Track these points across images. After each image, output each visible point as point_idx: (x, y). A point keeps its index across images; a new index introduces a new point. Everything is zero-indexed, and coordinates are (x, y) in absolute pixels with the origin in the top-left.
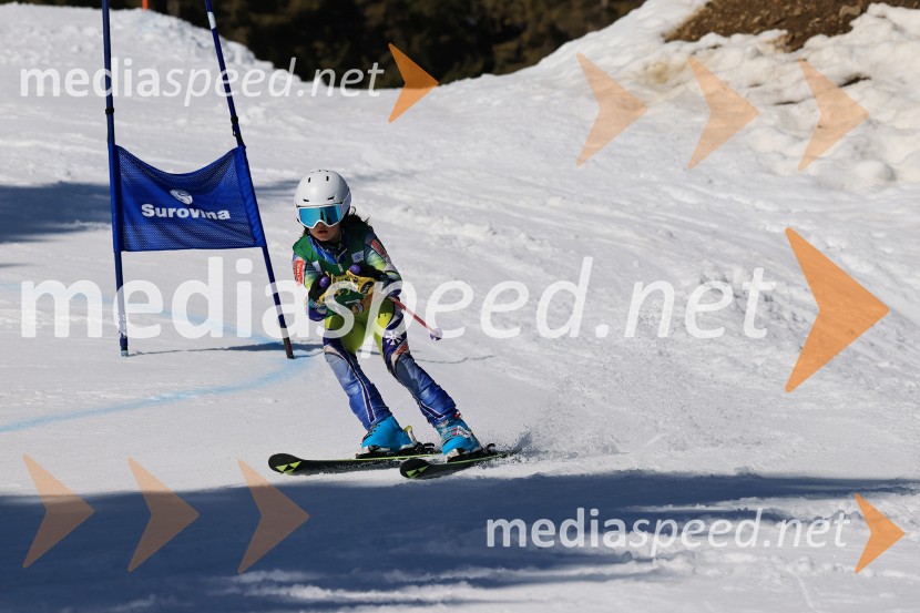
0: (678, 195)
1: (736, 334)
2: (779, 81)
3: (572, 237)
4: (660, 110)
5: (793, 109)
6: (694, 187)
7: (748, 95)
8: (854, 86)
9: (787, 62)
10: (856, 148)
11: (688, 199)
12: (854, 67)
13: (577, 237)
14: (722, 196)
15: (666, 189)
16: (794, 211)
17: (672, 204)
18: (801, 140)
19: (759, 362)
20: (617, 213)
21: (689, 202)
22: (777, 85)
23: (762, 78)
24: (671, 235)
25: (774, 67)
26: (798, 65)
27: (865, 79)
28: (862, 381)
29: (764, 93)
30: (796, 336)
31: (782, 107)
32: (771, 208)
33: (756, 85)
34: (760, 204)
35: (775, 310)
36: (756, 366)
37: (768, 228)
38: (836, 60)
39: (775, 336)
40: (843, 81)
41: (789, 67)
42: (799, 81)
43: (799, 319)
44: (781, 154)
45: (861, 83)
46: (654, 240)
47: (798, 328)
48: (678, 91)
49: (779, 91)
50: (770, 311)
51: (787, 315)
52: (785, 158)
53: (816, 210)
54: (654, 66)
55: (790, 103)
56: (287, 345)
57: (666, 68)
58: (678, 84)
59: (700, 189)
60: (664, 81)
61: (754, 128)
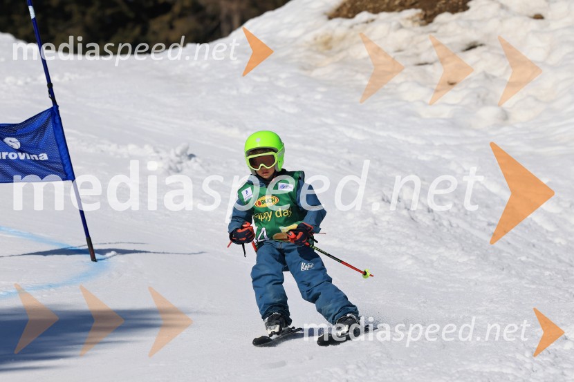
0: (350, 133)
1: (413, 238)
2: (417, 48)
4: (326, 69)
5: (429, 68)
7: (395, 58)
8: (473, 51)
10: (479, 97)
11: (357, 136)
12: (473, 36)
14: (382, 133)
15: (341, 129)
16: (437, 144)
19: (434, 258)
20: (309, 148)
22: (416, 51)
23: (404, 46)
24: (350, 163)
25: (412, 38)
26: (429, 35)
27: (481, 45)
28: (513, 272)
29: (407, 57)
30: (456, 238)
31: (422, 67)
32: (419, 142)
33: (400, 51)
34: (411, 139)
35: (436, 219)
36: (432, 262)
37: (419, 158)
38: (459, 31)
39: (441, 239)
40: (466, 47)
41: (423, 37)
42: (431, 47)
43: (454, 225)
44: (423, 102)
45: (479, 49)
46: (338, 167)
47: (455, 232)
48: (341, 55)
49: (418, 55)
50: (434, 220)
51: (445, 223)
53: (452, 143)
54: (321, 37)
55: (426, 64)
56: (91, 251)
57: (331, 39)
58: (341, 51)
59: (366, 129)
60: (330, 48)
61: (401, 83)
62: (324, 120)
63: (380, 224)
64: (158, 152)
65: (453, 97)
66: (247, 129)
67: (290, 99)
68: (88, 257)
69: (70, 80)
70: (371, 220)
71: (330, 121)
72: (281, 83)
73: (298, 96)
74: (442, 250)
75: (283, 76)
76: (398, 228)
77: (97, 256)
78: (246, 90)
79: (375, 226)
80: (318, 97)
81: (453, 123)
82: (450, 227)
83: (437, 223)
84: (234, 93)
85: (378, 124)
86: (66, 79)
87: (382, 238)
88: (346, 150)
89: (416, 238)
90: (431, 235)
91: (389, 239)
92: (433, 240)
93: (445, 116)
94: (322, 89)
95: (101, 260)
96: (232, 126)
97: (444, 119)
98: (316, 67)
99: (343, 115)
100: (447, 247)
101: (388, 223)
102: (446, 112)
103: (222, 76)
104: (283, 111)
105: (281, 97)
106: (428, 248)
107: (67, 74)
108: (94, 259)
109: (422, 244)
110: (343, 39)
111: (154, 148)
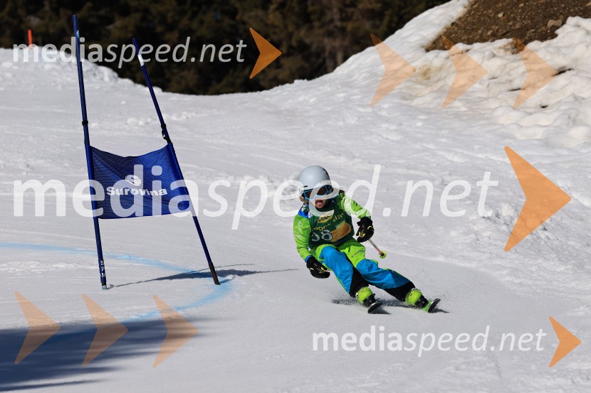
0: (450, 157)
2: (510, 75)
3: (385, 191)
4: (426, 98)
6: (460, 151)
7: (488, 85)
8: (562, 75)
9: (515, 60)
10: (569, 118)
11: (456, 159)
12: (561, 62)
13: (388, 190)
14: (480, 156)
15: (441, 153)
17: (448, 163)
18: (530, 114)
19: (534, 269)
20: (412, 172)
21: (459, 161)
22: (508, 77)
23: (498, 73)
25: (505, 65)
26: (522, 62)
27: (569, 70)
29: (501, 83)
30: (553, 249)
31: (516, 92)
33: (494, 78)
38: (548, 57)
39: (539, 251)
41: (515, 64)
42: (524, 73)
44: (518, 124)
45: (568, 73)
48: (439, 85)
49: (511, 81)
52: (521, 127)
53: (546, 162)
54: (420, 69)
55: (519, 89)
56: (214, 274)
57: (429, 69)
58: (439, 80)
59: (465, 152)
60: (429, 78)
61: (497, 108)
62: (426, 145)
63: (481, 240)
64: (272, 182)
65: (545, 119)
66: (354, 157)
67: (393, 127)
68: (210, 281)
69: (188, 118)
70: (473, 236)
71: (431, 146)
72: (384, 113)
73: (401, 124)
74: (540, 261)
75: (386, 106)
76: (499, 243)
77: (220, 279)
78: (352, 121)
79: (477, 242)
80: (419, 124)
81: (547, 143)
82: (547, 240)
83: (535, 237)
84: (341, 123)
85: (476, 147)
86: (184, 117)
87: (484, 252)
88: (447, 173)
89: (516, 251)
90: (529, 248)
91: (491, 253)
92: (532, 253)
93: (538, 137)
94: (423, 117)
95: (224, 282)
96: (340, 155)
97: (537, 140)
98: (416, 97)
99: (443, 140)
100: (545, 258)
101: (489, 238)
102: (540, 133)
103: (329, 109)
104: (387, 139)
105: (384, 126)
106: (527, 260)
107: (185, 113)
108: (217, 282)
109: (522, 257)
110: (440, 69)
111: (269, 178)
